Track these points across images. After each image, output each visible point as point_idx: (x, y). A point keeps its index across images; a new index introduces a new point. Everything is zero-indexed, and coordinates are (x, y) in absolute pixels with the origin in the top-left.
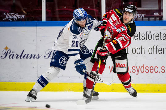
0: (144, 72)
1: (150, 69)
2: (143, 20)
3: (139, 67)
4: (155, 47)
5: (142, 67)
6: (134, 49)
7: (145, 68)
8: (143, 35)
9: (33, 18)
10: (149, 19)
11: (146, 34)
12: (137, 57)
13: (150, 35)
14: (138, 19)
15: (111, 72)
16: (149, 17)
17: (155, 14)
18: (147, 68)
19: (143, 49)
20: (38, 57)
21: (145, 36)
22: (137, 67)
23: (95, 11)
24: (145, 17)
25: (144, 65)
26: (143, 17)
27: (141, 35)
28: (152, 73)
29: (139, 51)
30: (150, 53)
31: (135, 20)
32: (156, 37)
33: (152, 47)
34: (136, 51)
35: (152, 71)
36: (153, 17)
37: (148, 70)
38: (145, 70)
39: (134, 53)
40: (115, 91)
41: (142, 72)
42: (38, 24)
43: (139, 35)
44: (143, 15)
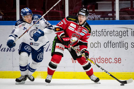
0: (100, 62)
1: (105, 60)
2: (99, 19)
3: (96, 58)
4: (109, 42)
5: (98, 58)
6: (92, 44)
7: (101, 59)
8: (99, 32)
9: (9, 18)
10: (104, 19)
11: (102, 31)
12: (94, 50)
13: (105, 32)
14: (95, 19)
15: (73, 62)
16: (104, 17)
17: (109, 15)
18: (103, 59)
19: (99, 44)
20: (13, 50)
21: (101, 33)
22: (94, 58)
23: (60, 12)
24: (101, 17)
25: (100, 57)
26: (100, 17)
27: (97, 32)
28: (107, 63)
29: (96, 45)
30: (105, 47)
31: (93, 20)
32: (110, 33)
33: (107, 42)
34: (94, 45)
35: (106, 62)
36: (107, 17)
37: (104, 61)
38: (101, 61)
39: (92, 47)
40: (77, 78)
41: (99, 63)
42: (13, 23)
43: (96, 32)
44: (99, 16)
